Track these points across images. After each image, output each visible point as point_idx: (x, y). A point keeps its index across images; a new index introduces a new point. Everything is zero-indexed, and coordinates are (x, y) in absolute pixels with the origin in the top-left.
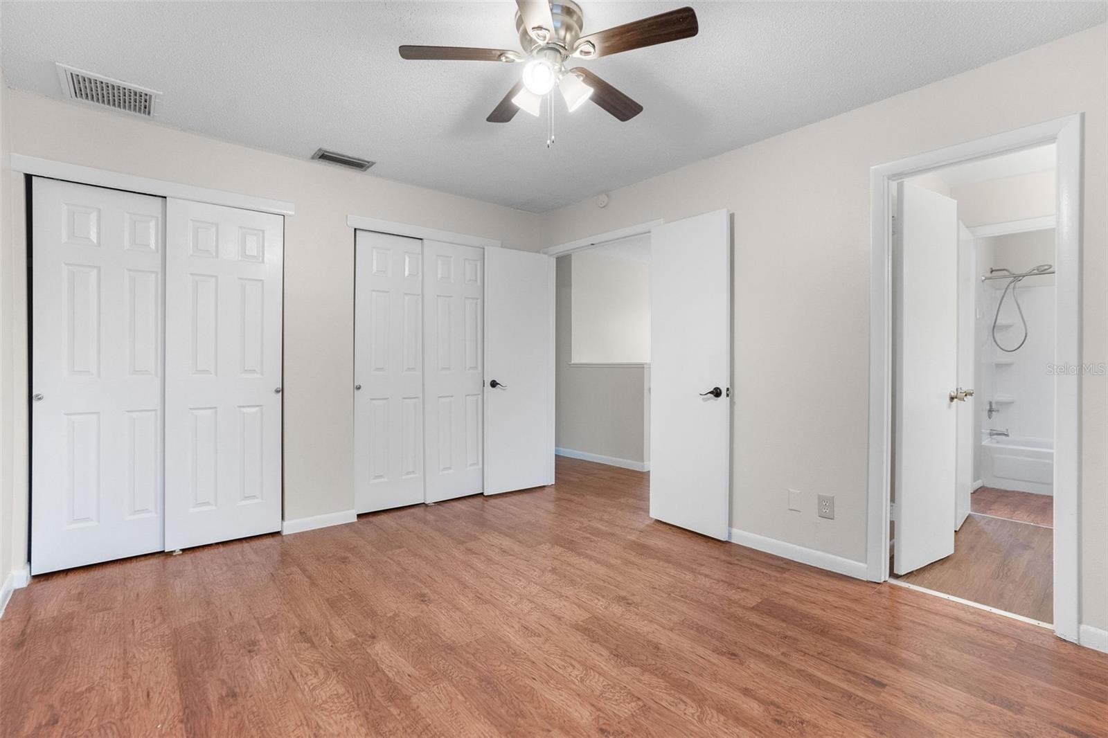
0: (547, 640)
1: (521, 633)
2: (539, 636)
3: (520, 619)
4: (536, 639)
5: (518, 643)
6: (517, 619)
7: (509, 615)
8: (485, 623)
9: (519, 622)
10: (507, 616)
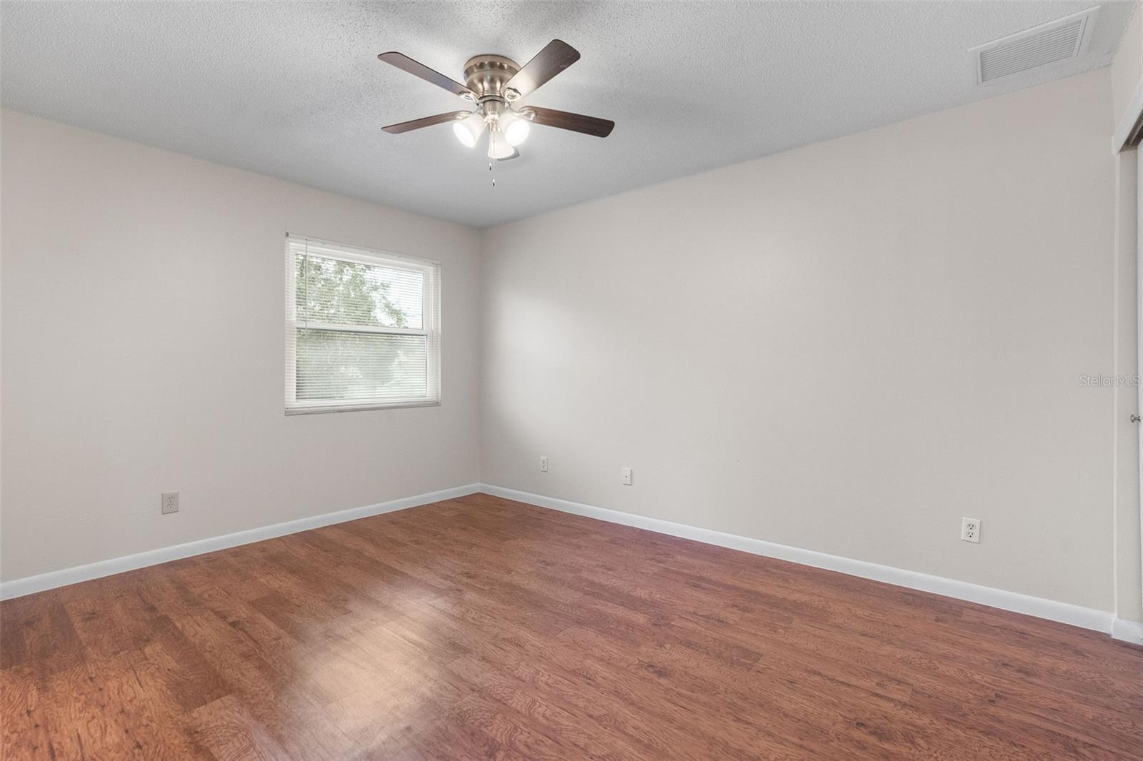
0: (496, 636)
1: (522, 641)
2: (504, 639)
3: (527, 655)
4: (506, 636)
5: (522, 632)
6: (530, 654)
7: (540, 658)
8: (563, 648)
9: (528, 651)
10: (542, 657)
